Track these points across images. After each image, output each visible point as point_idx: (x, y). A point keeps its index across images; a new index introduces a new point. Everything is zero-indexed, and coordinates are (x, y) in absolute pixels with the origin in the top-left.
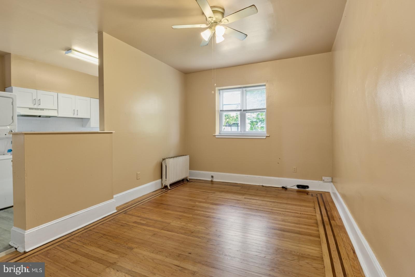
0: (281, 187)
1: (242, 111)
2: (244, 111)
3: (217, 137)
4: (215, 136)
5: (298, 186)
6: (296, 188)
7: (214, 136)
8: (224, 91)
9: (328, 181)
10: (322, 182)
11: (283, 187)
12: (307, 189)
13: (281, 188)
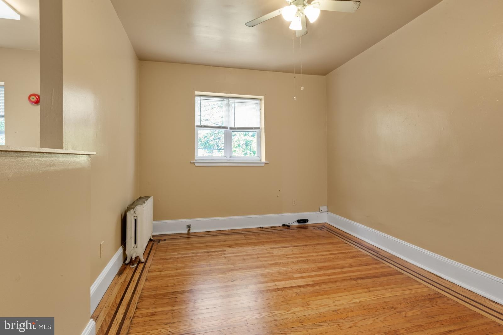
0: (281, 225)
1: (229, 128)
2: (231, 128)
3: (196, 165)
4: (194, 163)
5: (299, 221)
6: (297, 224)
7: (192, 163)
8: (201, 98)
9: (325, 211)
10: (319, 213)
11: (284, 225)
12: (307, 223)
13: (282, 227)
